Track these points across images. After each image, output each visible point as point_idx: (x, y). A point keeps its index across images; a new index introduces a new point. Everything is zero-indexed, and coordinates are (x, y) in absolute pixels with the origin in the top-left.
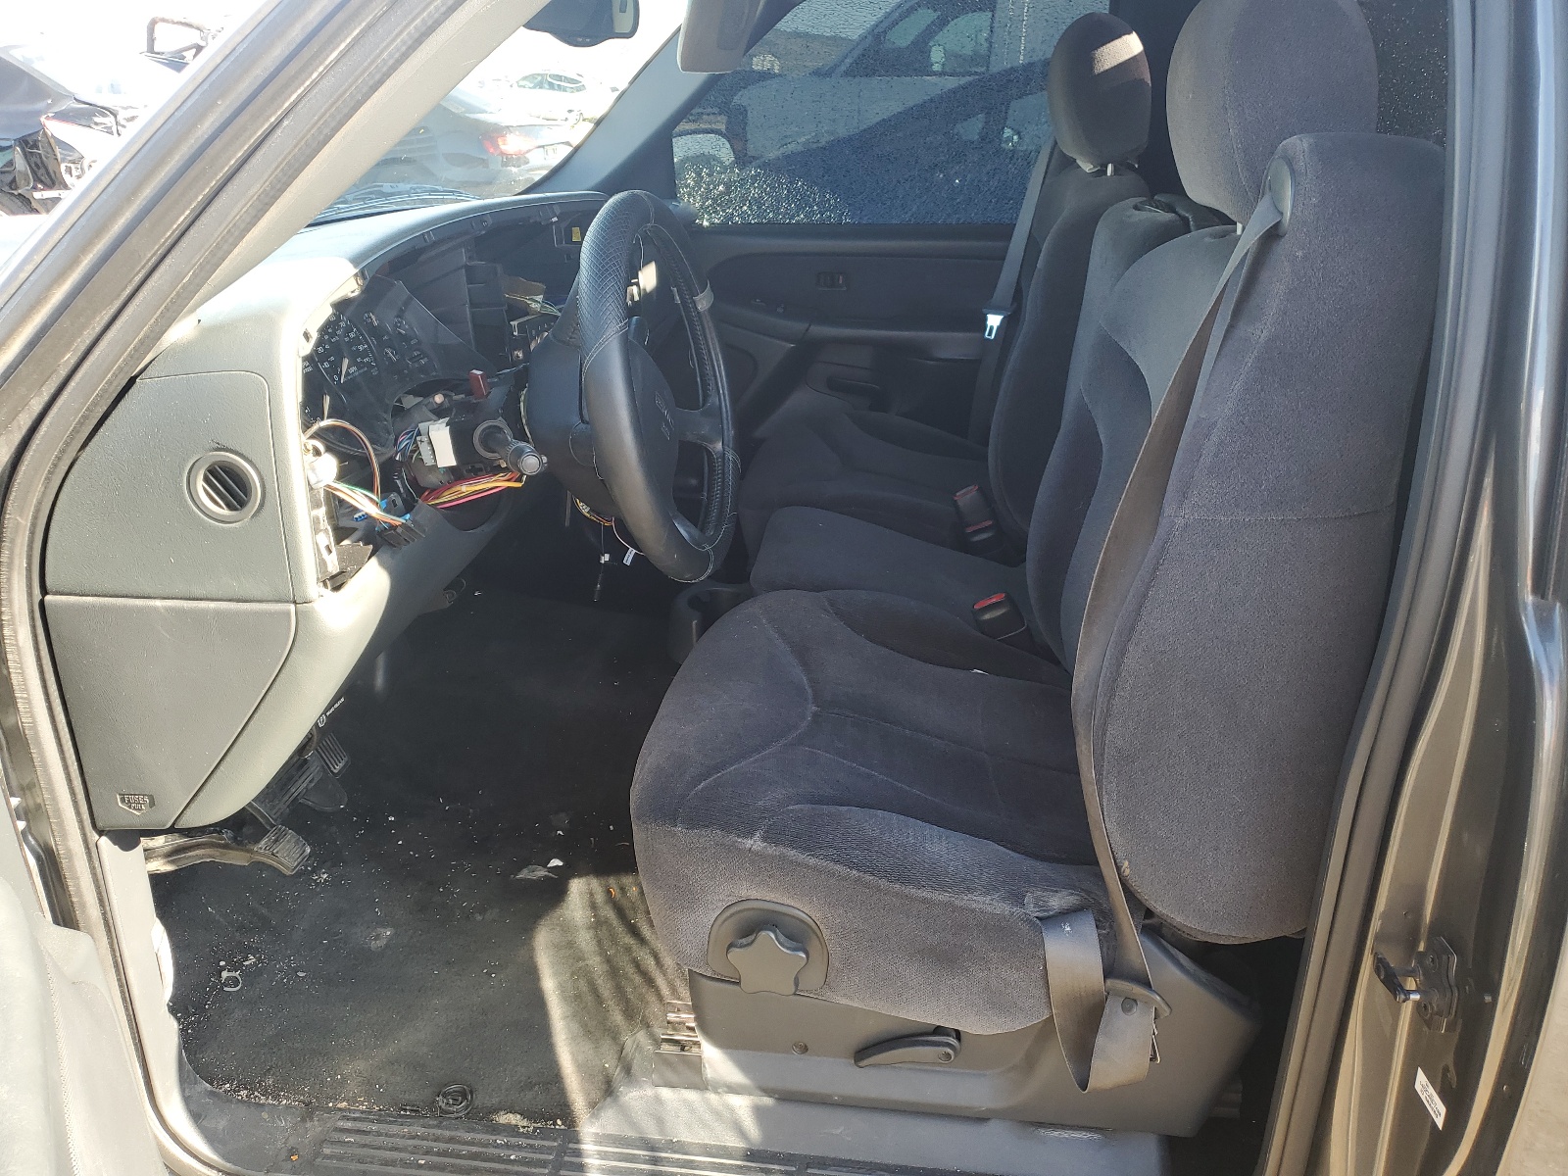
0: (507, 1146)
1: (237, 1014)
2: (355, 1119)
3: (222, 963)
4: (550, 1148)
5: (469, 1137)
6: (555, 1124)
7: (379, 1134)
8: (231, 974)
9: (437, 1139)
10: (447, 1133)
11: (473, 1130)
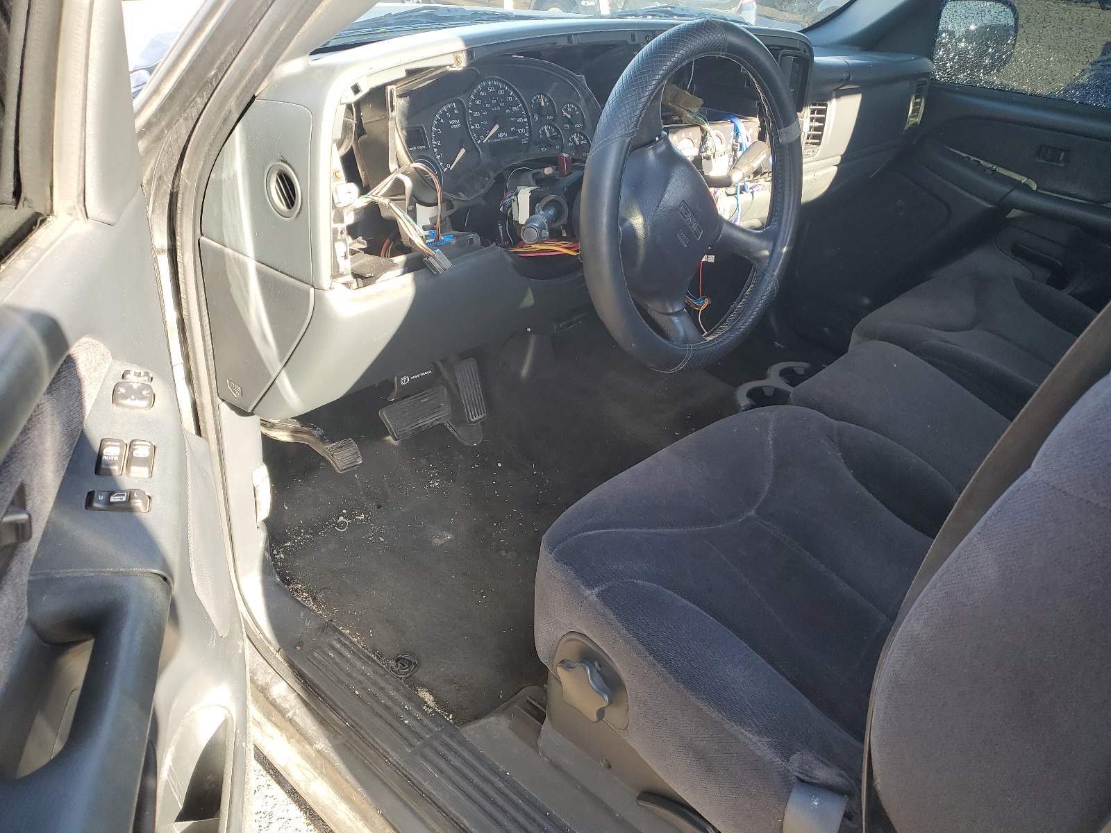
0: (409, 713)
1: (332, 546)
2: (344, 645)
3: (344, 511)
4: (431, 731)
5: (392, 693)
6: (448, 716)
7: (348, 660)
8: (345, 520)
9: (375, 684)
10: (383, 684)
11: (398, 690)
